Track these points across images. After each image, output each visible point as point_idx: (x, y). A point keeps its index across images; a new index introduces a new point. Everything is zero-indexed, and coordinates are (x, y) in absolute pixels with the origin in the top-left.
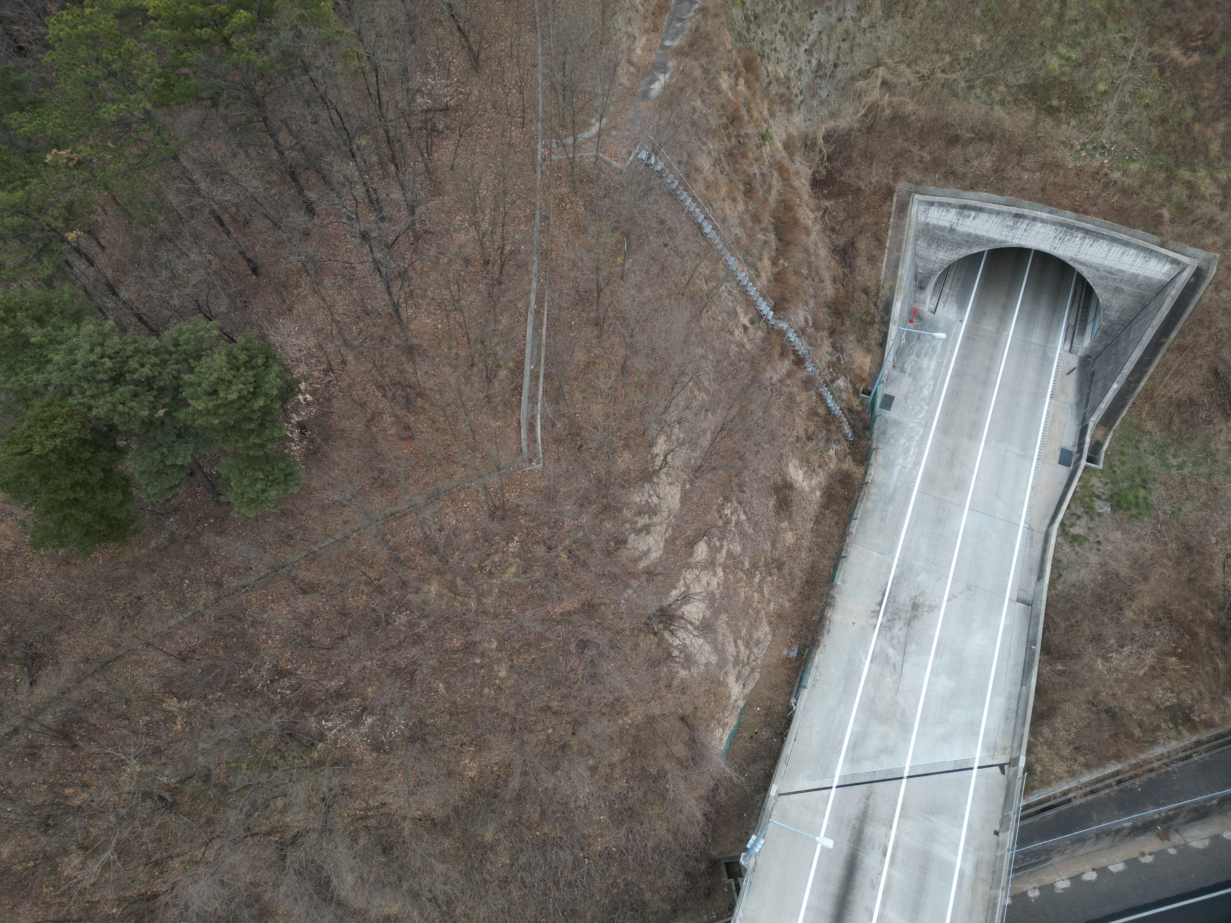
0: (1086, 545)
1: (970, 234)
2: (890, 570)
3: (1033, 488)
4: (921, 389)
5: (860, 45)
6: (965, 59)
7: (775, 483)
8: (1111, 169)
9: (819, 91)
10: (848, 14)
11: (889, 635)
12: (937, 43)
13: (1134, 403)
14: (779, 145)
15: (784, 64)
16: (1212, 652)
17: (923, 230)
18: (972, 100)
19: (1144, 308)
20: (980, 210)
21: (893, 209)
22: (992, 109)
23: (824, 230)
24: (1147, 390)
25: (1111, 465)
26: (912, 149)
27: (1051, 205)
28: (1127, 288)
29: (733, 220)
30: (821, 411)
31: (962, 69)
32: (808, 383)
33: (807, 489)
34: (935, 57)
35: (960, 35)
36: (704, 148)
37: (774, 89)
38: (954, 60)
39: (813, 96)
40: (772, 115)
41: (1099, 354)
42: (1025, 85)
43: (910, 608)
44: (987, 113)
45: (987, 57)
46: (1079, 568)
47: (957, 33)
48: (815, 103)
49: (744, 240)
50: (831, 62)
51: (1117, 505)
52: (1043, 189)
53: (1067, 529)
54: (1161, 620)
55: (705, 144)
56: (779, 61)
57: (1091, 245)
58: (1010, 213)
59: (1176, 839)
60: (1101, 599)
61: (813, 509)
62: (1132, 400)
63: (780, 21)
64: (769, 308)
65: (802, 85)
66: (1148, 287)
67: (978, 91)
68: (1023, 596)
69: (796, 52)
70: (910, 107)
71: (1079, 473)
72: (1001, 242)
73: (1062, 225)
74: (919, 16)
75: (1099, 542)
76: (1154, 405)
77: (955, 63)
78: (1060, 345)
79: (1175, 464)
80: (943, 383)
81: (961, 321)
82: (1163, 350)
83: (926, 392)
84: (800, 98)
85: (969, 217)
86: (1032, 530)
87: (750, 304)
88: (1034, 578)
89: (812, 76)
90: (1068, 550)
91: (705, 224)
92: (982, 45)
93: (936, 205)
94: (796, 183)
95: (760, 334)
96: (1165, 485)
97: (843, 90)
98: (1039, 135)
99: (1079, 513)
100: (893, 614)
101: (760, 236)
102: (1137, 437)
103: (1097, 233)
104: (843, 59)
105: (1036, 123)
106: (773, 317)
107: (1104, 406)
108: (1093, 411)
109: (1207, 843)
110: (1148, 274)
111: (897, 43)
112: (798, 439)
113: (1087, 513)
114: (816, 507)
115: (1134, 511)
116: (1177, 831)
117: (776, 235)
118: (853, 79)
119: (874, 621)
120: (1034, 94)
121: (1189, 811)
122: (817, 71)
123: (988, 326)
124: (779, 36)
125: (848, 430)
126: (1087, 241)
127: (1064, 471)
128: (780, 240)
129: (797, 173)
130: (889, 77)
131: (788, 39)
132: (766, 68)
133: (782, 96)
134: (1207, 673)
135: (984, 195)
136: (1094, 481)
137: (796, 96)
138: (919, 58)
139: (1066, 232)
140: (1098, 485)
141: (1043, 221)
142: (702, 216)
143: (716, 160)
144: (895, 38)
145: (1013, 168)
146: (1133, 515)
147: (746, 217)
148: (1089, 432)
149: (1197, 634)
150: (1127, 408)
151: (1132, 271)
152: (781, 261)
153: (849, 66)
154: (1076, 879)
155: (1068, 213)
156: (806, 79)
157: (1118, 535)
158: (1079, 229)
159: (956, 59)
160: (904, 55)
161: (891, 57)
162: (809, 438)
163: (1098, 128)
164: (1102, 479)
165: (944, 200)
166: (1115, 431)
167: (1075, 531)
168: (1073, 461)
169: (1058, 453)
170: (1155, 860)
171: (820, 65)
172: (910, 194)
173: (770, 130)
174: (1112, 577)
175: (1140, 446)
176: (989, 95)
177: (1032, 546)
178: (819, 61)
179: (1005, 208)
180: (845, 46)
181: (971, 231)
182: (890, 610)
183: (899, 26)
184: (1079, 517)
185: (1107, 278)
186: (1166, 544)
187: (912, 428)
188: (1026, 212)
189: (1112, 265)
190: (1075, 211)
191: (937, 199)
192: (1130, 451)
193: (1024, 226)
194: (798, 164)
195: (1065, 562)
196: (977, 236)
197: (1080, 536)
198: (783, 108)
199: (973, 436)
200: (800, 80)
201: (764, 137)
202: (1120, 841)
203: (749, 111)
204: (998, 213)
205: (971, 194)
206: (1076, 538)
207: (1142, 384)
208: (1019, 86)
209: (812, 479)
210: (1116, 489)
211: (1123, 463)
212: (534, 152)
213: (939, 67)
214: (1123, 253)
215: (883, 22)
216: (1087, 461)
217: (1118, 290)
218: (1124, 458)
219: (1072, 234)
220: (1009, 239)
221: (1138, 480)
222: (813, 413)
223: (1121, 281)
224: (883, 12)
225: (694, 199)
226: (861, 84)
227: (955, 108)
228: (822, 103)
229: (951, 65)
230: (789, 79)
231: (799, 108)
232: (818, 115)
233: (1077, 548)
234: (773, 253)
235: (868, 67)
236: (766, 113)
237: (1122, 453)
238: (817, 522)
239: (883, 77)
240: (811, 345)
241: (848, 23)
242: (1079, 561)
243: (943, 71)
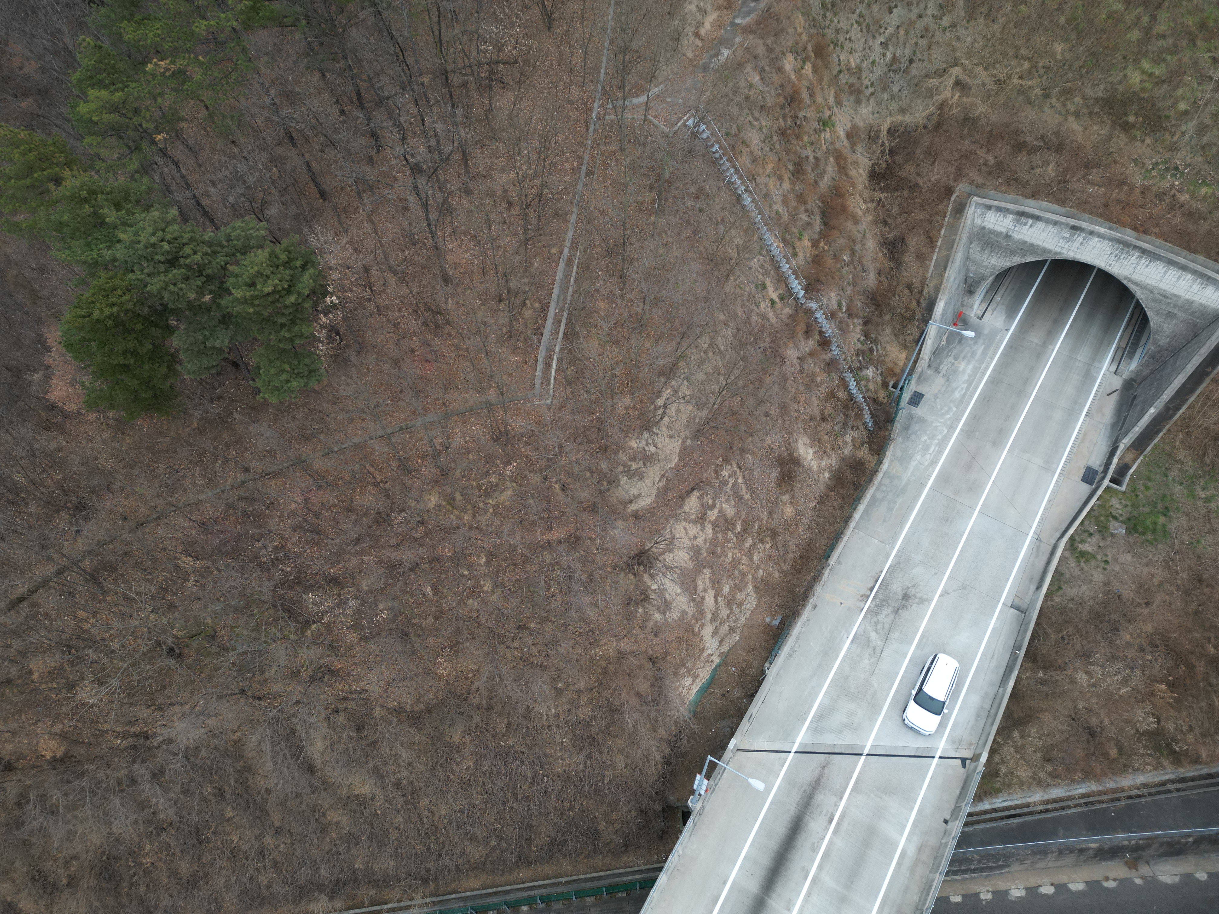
0: (1093, 563)
1: (1025, 242)
2: (887, 559)
3: (1049, 501)
4: (953, 390)
5: (938, 43)
6: (1044, 67)
7: (780, 456)
8: (1180, 191)
9: (891, 85)
10: (930, 12)
11: (874, 619)
12: (1017, 48)
13: (1169, 430)
14: (842, 134)
15: (858, 54)
16: (1209, 688)
17: (978, 234)
18: (1046, 109)
19: (1196, 335)
20: (1037, 218)
21: (950, 209)
22: (1066, 120)
23: (876, 222)
24: (1184, 419)
25: (1135, 489)
26: (978, 152)
27: (1111, 221)
28: (1180, 314)
29: (777, 195)
30: (842, 395)
31: (1040, 77)
32: (831, 365)
33: (815, 468)
34: (1014, 62)
35: (1041, 42)
36: (756, 123)
37: (844, 78)
38: (1032, 67)
39: (884, 89)
40: (839, 103)
41: (1145, 379)
42: (1103, 99)
43: (900, 598)
44: (1060, 124)
45: (1066, 67)
46: (1080, 583)
47: (1038, 40)
48: (885, 97)
49: (785, 217)
50: (907, 57)
51: (1133, 529)
52: (1106, 205)
53: (1076, 544)
54: (1157, 646)
55: (757, 120)
56: (852, 51)
57: (1147, 266)
58: (1067, 225)
59: (1145, 870)
60: (1099, 617)
61: (819, 489)
62: (1167, 427)
63: (858, 12)
64: (800, 287)
65: (873, 77)
66: (1203, 315)
67: (1054, 101)
68: (1018, 602)
69: (871, 43)
70: (981, 109)
71: (1099, 492)
72: (1056, 253)
73: (1119, 241)
74: (1002, 20)
75: (1106, 562)
76: (1189, 434)
77: (1034, 70)
78: (1106, 365)
79: (1203, 496)
80: (976, 388)
81: (1007, 330)
82: (1207, 381)
83: (957, 395)
84: (871, 90)
85: (1025, 224)
86: (1041, 541)
87: (781, 280)
88: (1033, 587)
89: (886, 69)
90: (1073, 565)
91: (745, 196)
92: (1062, 54)
93: (993, 209)
94: (853, 173)
95: (787, 310)
96: (1187, 515)
97: (916, 87)
98: (1111, 150)
99: (1092, 531)
100: (882, 600)
101: (804, 217)
102: (1167, 465)
103: (1154, 253)
104: (919, 56)
105: (1110, 137)
106: (804, 296)
107: (1137, 429)
108: (1126, 433)
109: (1177, 879)
110: (1204, 301)
111: (976, 45)
112: (812, 418)
113: (1100, 531)
114: (822, 488)
115: (1150, 537)
116: (1148, 863)
117: (822, 219)
118: (927, 76)
119: (862, 604)
120: (1111, 109)
121: (1162, 844)
122: (891, 65)
123: (1035, 338)
124: (855, 26)
125: (867, 417)
126: (1143, 261)
127: (1086, 489)
128: (825, 224)
129: (856, 163)
130: (964, 78)
131: (864, 30)
132: (838, 56)
133: (851, 86)
134: (1201, 708)
135: (1044, 204)
136: (1114, 502)
137: (867, 87)
138: (998, 62)
139: (1122, 249)
140: (1118, 506)
141: (1100, 236)
142: (743, 188)
143: (766, 137)
144: (975, 40)
145: (1078, 180)
146: (1148, 541)
147: (791, 196)
148: (1118, 453)
149: (1194, 667)
150: (1161, 434)
151: (1188, 297)
152: (822, 244)
153: (925, 63)
154: (1032, 891)
155: (1128, 231)
156: (878, 71)
157: (1129, 557)
158: (1135, 247)
159: (1034, 67)
160: (982, 58)
161: (969, 58)
162: (824, 419)
163: (1173, 148)
164: (1123, 501)
165: (1003, 204)
166: (1145, 456)
167: (1082, 547)
168: (1097, 480)
169: (1083, 471)
170: (1118, 886)
171: (894, 58)
172: (969, 195)
173: (833, 118)
174: (1113, 597)
175: (1169, 474)
176: (1064, 105)
177: (1037, 556)
178: (894, 55)
179: (1063, 219)
180: (923, 42)
181: (1027, 239)
182: (880, 596)
183: (981, 28)
184: (1091, 535)
185: (1160, 301)
186: (1177, 572)
187: (936, 427)
188: (1084, 225)
189: (1167, 289)
190: (1135, 229)
191: (995, 203)
192: (1158, 477)
193: (1080, 239)
194: (859, 155)
195: (1068, 576)
196: (1032, 245)
197: (1088, 553)
198: (852, 99)
199: (998, 442)
200: (872, 72)
201: (825, 123)
202: (1085, 861)
203: (812, 95)
204: (1056, 223)
205: (1032, 202)
206: (1083, 554)
207: (1181, 412)
208: (1097, 100)
209: (822, 459)
210: (1135, 513)
211: (1147, 488)
212: (591, 110)
213: (1017, 73)
214: (1180, 277)
215: (964, 22)
216: (1110, 481)
217: (1170, 315)
218: (1149, 484)
219: (1128, 252)
220: (1064, 251)
221: (1160, 506)
222: (832, 395)
223: (1175, 306)
224: (966, 12)
225: (737, 170)
226: (933, 82)
227: (1028, 115)
228: (893, 97)
229: (1029, 71)
230: (860, 70)
231: (868, 100)
232: (887, 109)
233: (1083, 564)
234: (816, 236)
235: (945, 66)
236: (831, 100)
237: (1149, 479)
238: (821, 501)
239: (957, 77)
240: (840, 329)
241: (928, 20)
242: (1082, 576)
243: (1021, 77)
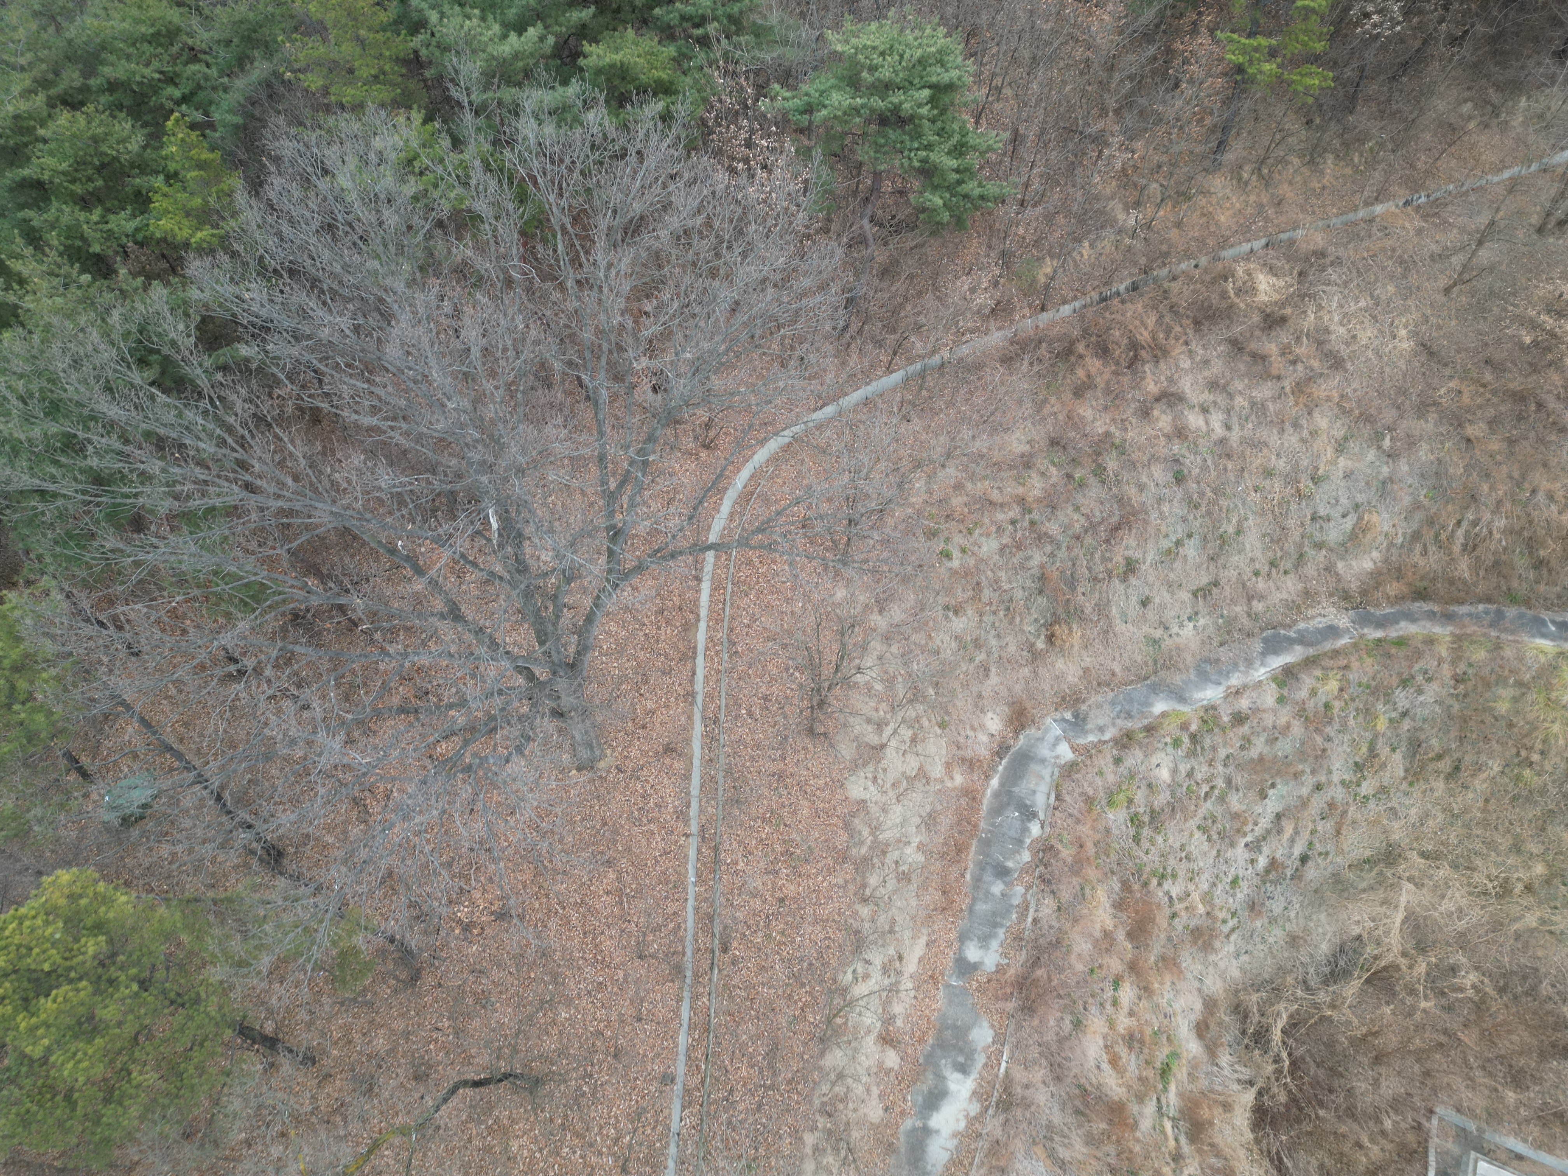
5: (1354, 822)
9: (1268, 903)
10: (1336, 778)
12: (1518, 839)
14: (1189, 1041)
15: (1205, 878)
34: (1512, 861)
37: (1181, 922)
39: (1257, 914)
48: (1259, 924)
50: (1297, 856)
56: (1193, 875)
65: (1235, 902)
69: (1227, 852)
84: (1232, 923)
89: (1257, 884)
94: (1225, 1134)
97: (1316, 893)
104: (1319, 849)
111: (1431, 822)
122: (1267, 875)
124: (1197, 835)
129: (1227, 1106)
131: (1214, 836)
132: (1168, 893)
133: (1195, 930)
137: (1224, 922)
144: (1425, 816)
153: (1331, 856)
156: (1244, 891)
171: (1273, 863)
178: (1273, 858)
180: (1326, 827)
183: (1436, 794)
198: (1198, 950)
200: (1233, 895)
213: (1518, 879)
215: (1405, 785)
224: (1406, 771)
228: (1272, 922)
231: (1228, 940)
232: (1264, 942)
241: (1334, 792)
